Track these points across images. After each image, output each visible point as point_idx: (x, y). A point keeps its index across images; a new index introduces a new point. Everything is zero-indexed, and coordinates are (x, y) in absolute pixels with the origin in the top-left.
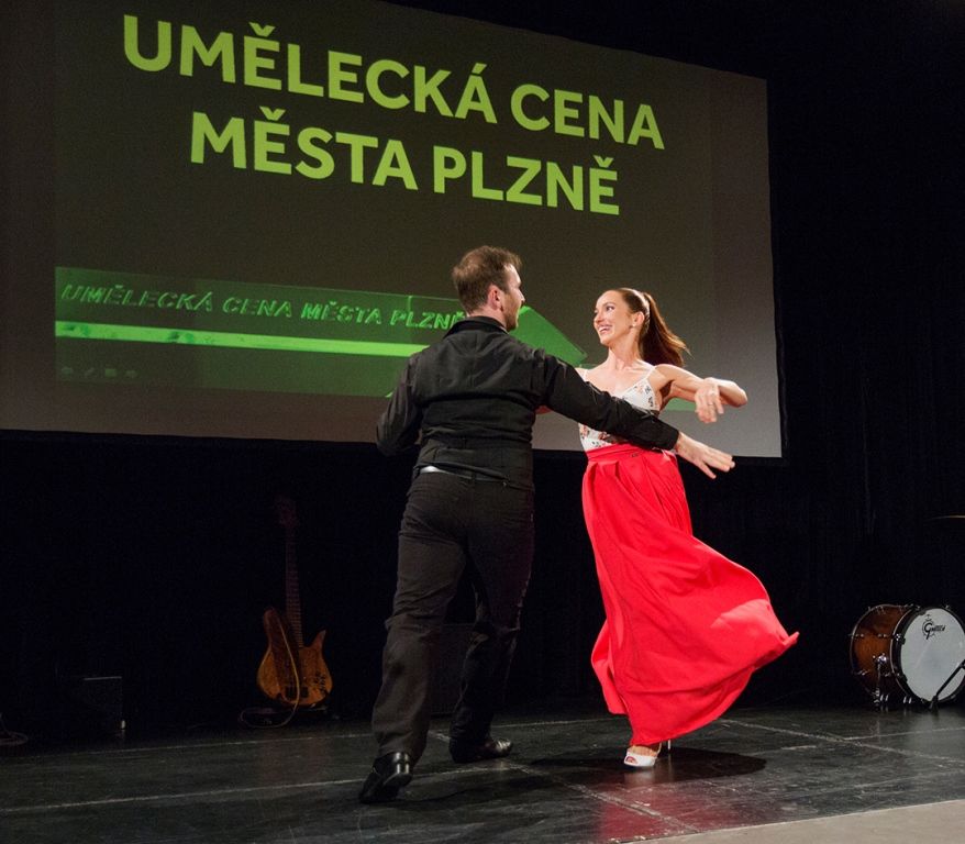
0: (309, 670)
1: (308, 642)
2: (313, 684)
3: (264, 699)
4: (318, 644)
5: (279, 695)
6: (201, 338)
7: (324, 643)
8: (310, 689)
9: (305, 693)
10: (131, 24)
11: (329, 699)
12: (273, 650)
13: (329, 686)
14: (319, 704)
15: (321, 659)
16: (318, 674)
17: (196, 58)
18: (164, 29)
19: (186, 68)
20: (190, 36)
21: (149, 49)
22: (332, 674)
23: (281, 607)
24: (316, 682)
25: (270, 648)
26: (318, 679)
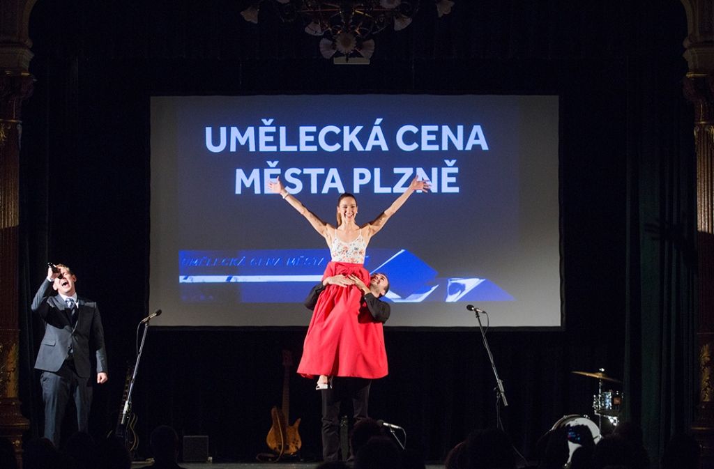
0: (291, 436)
1: (292, 424)
2: (292, 444)
3: (268, 450)
4: (297, 425)
5: (275, 448)
6: (240, 279)
7: (300, 425)
8: (290, 446)
9: (287, 448)
10: (209, 130)
11: (299, 452)
12: (275, 427)
13: (299, 445)
14: (294, 453)
15: (297, 432)
16: (295, 440)
17: (237, 142)
18: (223, 130)
19: (233, 149)
20: (235, 131)
21: (216, 142)
22: (302, 440)
23: (280, 407)
24: (294, 443)
25: (273, 427)
26: (295, 441)
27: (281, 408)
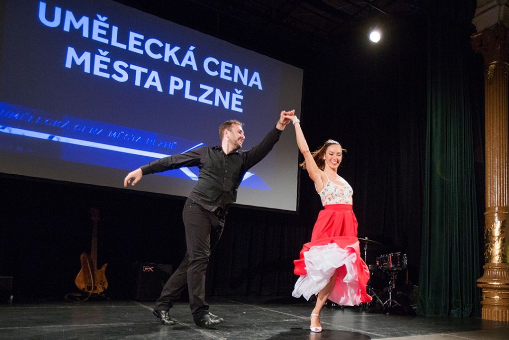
0: (98, 279)
1: (99, 268)
2: (100, 285)
3: (77, 290)
4: (103, 269)
5: (84, 289)
6: (63, 139)
7: (106, 269)
8: (98, 287)
9: (95, 288)
10: (43, 7)
11: (106, 291)
12: (83, 270)
13: (106, 286)
14: (101, 293)
15: (104, 274)
16: (102, 281)
17: (72, 25)
18: (58, 11)
19: (67, 28)
20: (70, 16)
21: (50, 17)
22: (108, 281)
23: (88, 252)
24: (101, 284)
25: (82, 269)
26: (102, 283)
27: (90, 254)
